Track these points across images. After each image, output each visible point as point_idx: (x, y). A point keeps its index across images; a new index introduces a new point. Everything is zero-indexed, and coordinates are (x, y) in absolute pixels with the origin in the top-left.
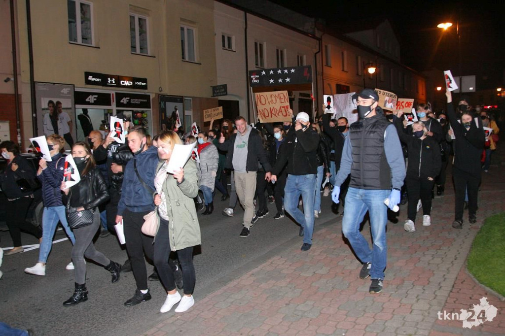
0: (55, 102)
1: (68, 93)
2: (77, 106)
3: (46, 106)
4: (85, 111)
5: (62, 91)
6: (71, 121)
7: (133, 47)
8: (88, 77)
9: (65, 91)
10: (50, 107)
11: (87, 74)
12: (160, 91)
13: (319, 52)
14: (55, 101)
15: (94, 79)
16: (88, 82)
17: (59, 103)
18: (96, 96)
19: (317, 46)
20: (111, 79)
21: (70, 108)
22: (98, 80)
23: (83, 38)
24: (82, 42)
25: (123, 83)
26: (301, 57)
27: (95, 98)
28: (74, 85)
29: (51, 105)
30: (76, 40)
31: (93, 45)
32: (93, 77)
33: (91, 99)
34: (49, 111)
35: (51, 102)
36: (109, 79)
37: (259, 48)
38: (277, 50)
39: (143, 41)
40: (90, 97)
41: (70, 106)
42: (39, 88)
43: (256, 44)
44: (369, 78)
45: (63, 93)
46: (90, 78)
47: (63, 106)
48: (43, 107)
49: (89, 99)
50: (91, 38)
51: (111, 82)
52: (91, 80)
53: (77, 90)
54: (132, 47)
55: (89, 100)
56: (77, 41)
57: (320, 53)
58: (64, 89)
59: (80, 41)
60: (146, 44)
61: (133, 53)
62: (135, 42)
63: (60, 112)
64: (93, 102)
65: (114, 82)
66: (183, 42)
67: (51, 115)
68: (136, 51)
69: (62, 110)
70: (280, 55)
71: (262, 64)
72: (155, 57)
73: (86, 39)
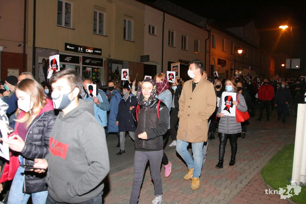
0: (46, 60)
3: (41, 62)
4: (64, 66)
7: (95, 30)
10: (43, 62)
11: (66, 44)
12: (109, 57)
13: (208, 39)
15: (70, 48)
16: (67, 49)
18: (71, 58)
19: (207, 35)
20: (80, 48)
22: (73, 48)
23: (65, 23)
24: (65, 26)
25: (87, 51)
26: (197, 41)
27: (70, 58)
28: (58, 50)
29: (44, 61)
30: (61, 24)
31: (71, 27)
32: (70, 47)
33: (68, 59)
34: (42, 65)
35: (44, 59)
36: (79, 48)
37: (171, 35)
38: (182, 36)
39: (101, 26)
40: (67, 58)
42: (37, 51)
43: (169, 32)
46: (68, 47)
48: (39, 62)
49: (67, 59)
50: (70, 24)
51: (80, 50)
53: (60, 53)
54: (94, 30)
55: (66, 60)
56: (62, 25)
57: (209, 39)
58: (52, 53)
59: (63, 25)
60: (103, 29)
61: (94, 33)
62: (96, 27)
64: (69, 61)
65: (82, 50)
66: (125, 29)
67: (44, 67)
68: (96, 33)
70: (184, 39)
71: (172, 44)
72: (107, 36)
73: (67, 24)
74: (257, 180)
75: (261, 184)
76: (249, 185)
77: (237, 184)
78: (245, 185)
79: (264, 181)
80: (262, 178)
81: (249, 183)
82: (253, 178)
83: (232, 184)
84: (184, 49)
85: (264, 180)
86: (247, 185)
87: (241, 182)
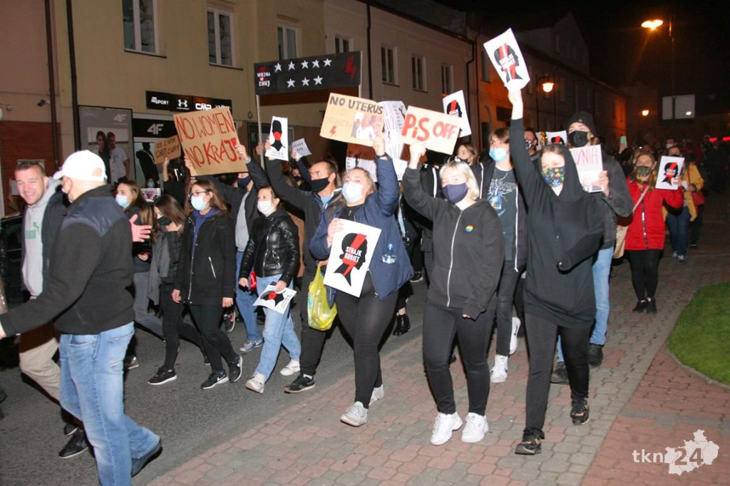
0: (106, 134)
1: (123, 121)
2: (136, 139)
3: (94, 140)
4: (146, 145)
5: (115, 119)
6: (128, 160)
7: (212, 56)
8: (151, 99)
9: (120, 118)
10: (100, 140)
11: (150, 95)
12: (250, 118)
13: (472, 61)
14: (106, 131)
15: (159, 102)
16: (151, 106)
17: (111, 135)
18: (162, 125)
19: (470, 53)
20: (183, 101)
21: (126, 143)
22: (165, 102)
23: (143, 44)
24: (142, 50)
25: (198, 106)
26: (447, 68)
27: (160, 127)
28: (131, 110)
29: (101, 137)
30: (133, 46)
31: (157, 53)
32: (158, 99)
33: (155, 129)
34: (98, 146)
35: (100, 134)
36: (180, 101)
37: (387, 57)
38: (413, 59)
39: (226, 47)
40: (154, 126)
41: (126, 139)
42: (84, 114)
43: (383, 50)
44: (544, 98)
45: (117, 121)
46: (154, 100)
47: (118, 139)
48: (90, 141)
49: (153, 129)
50: (154, 44)
51: (183, 106)
52: (154, 103)
53: (136, 116)
54: (210, 56)
55: (151, 131)
56: (135, 49)
57: (475, 61)
58: (119, 115)
59: (139, 47)
60: (230, 52)
61: (212, 63)
62: (214, 48)
63: (113, 147)
64: (157, 133)
65: (186, 106)
66: (280, 47)
67: (101, 151)
68: (215, 62)
69: (116, 145)
70: (416, 65)
71: (391, 79)
72: (242, 70)
73: (147, 45)
74: (664, 362)
75: (676, 370)
76: (650, 373)
77: (624, 372)
78: (643, 375)
79: (679, 363)
80: (674, 357)
81: (649, 369)
82: (654, 359)
83: (615, 375)
84: (420, 88)
85: (680, 360)
86: (646, 374)
87: (633, 370)
